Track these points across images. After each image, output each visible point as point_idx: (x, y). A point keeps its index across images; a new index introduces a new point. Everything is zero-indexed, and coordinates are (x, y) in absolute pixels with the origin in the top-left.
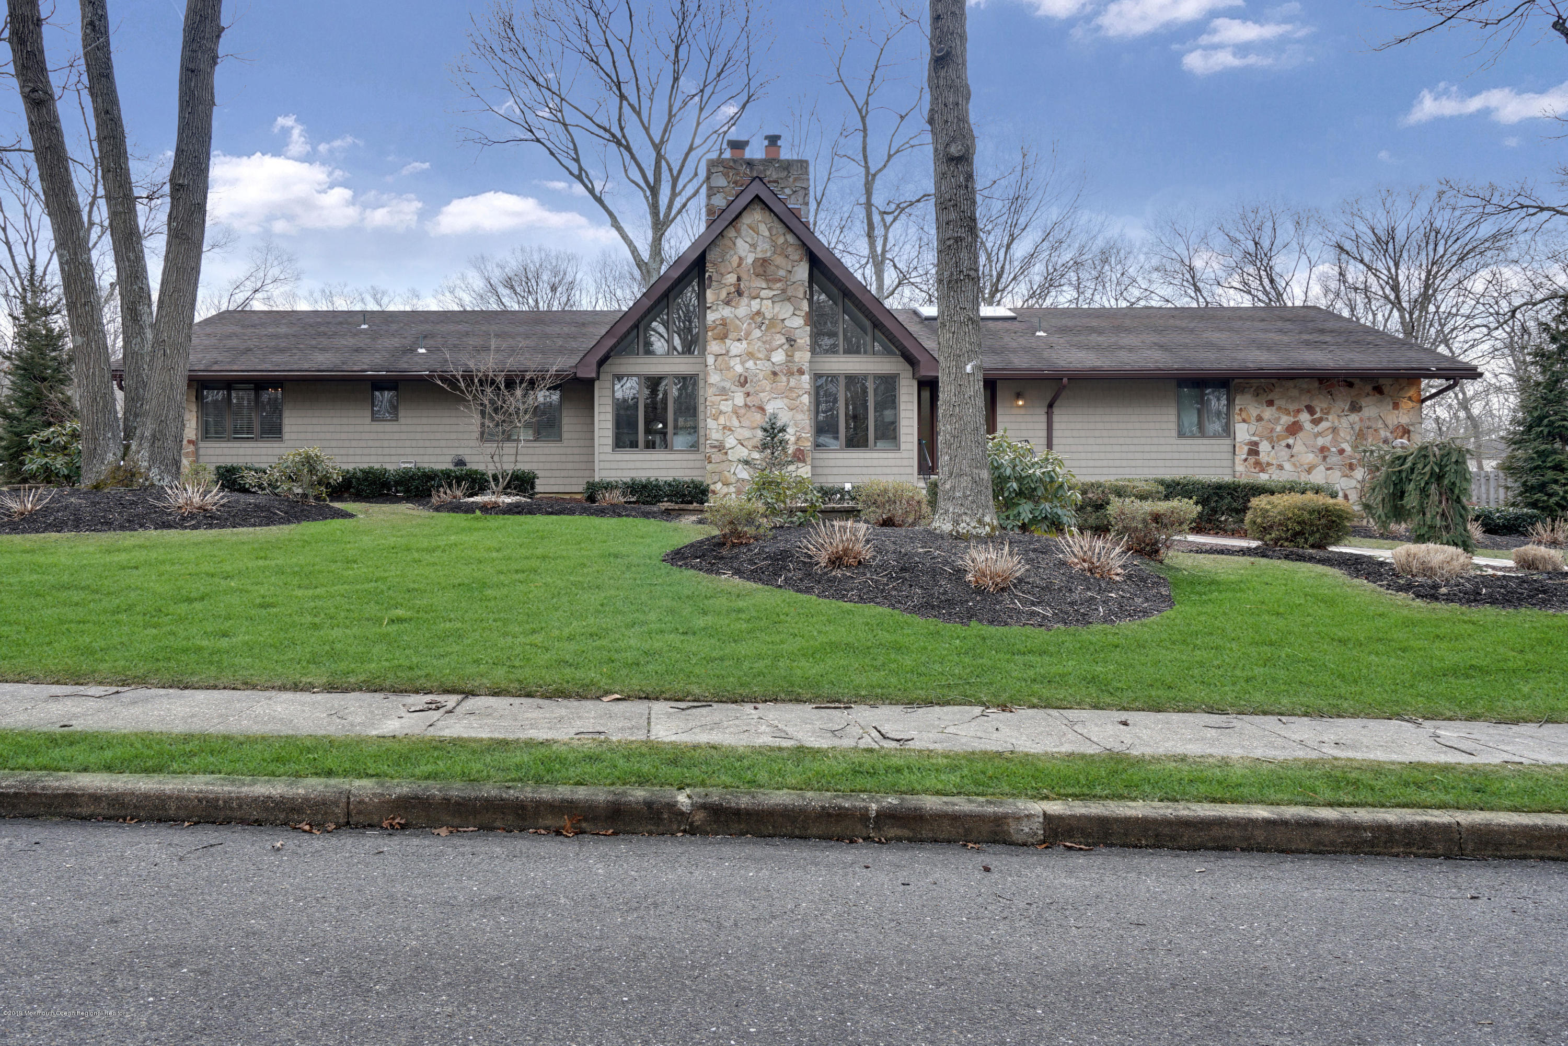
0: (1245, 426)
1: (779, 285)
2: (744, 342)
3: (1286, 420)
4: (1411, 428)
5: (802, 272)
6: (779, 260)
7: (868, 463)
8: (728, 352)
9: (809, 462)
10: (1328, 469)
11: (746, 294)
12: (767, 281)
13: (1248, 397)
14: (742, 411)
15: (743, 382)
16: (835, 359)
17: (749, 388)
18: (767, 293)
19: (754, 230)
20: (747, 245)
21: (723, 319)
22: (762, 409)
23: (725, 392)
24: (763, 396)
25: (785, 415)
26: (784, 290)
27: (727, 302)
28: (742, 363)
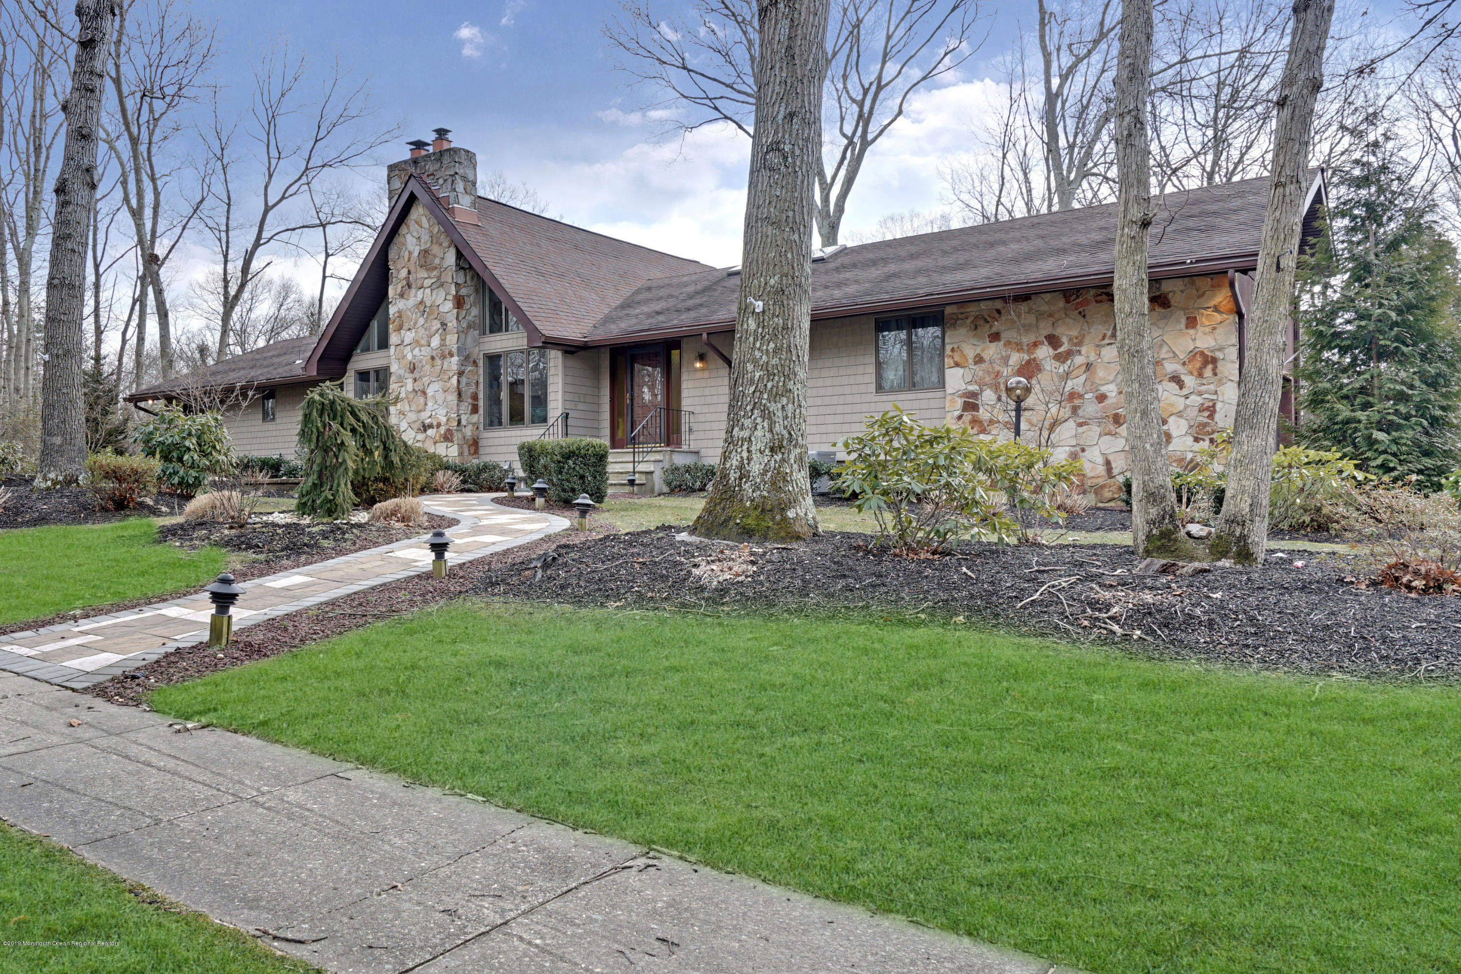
0: (960, 371)
1: (435, 273)
2: (413, 331)
3: (1016, 358)
4: (1220, 355)
5: (451, 258)
6: (436, 249)
8: (402, 341)
9: (456, 442)
10: (1080, 425)
11: (413, 286)
12: (427, 270)
13: (962, 332)
14: (411, 396)
15: (413, 368)
16: (498, 338)
17: (416, 374)
18: (427, 283)
19: (418, 223)
20: (415, 240)
21: (399, 312)
22: (424, 393)
23: (401, 380)
24: (426, 380)
25: (440, 396)
26: (439, 278)
27: (402, 295)
28: (412, 351)
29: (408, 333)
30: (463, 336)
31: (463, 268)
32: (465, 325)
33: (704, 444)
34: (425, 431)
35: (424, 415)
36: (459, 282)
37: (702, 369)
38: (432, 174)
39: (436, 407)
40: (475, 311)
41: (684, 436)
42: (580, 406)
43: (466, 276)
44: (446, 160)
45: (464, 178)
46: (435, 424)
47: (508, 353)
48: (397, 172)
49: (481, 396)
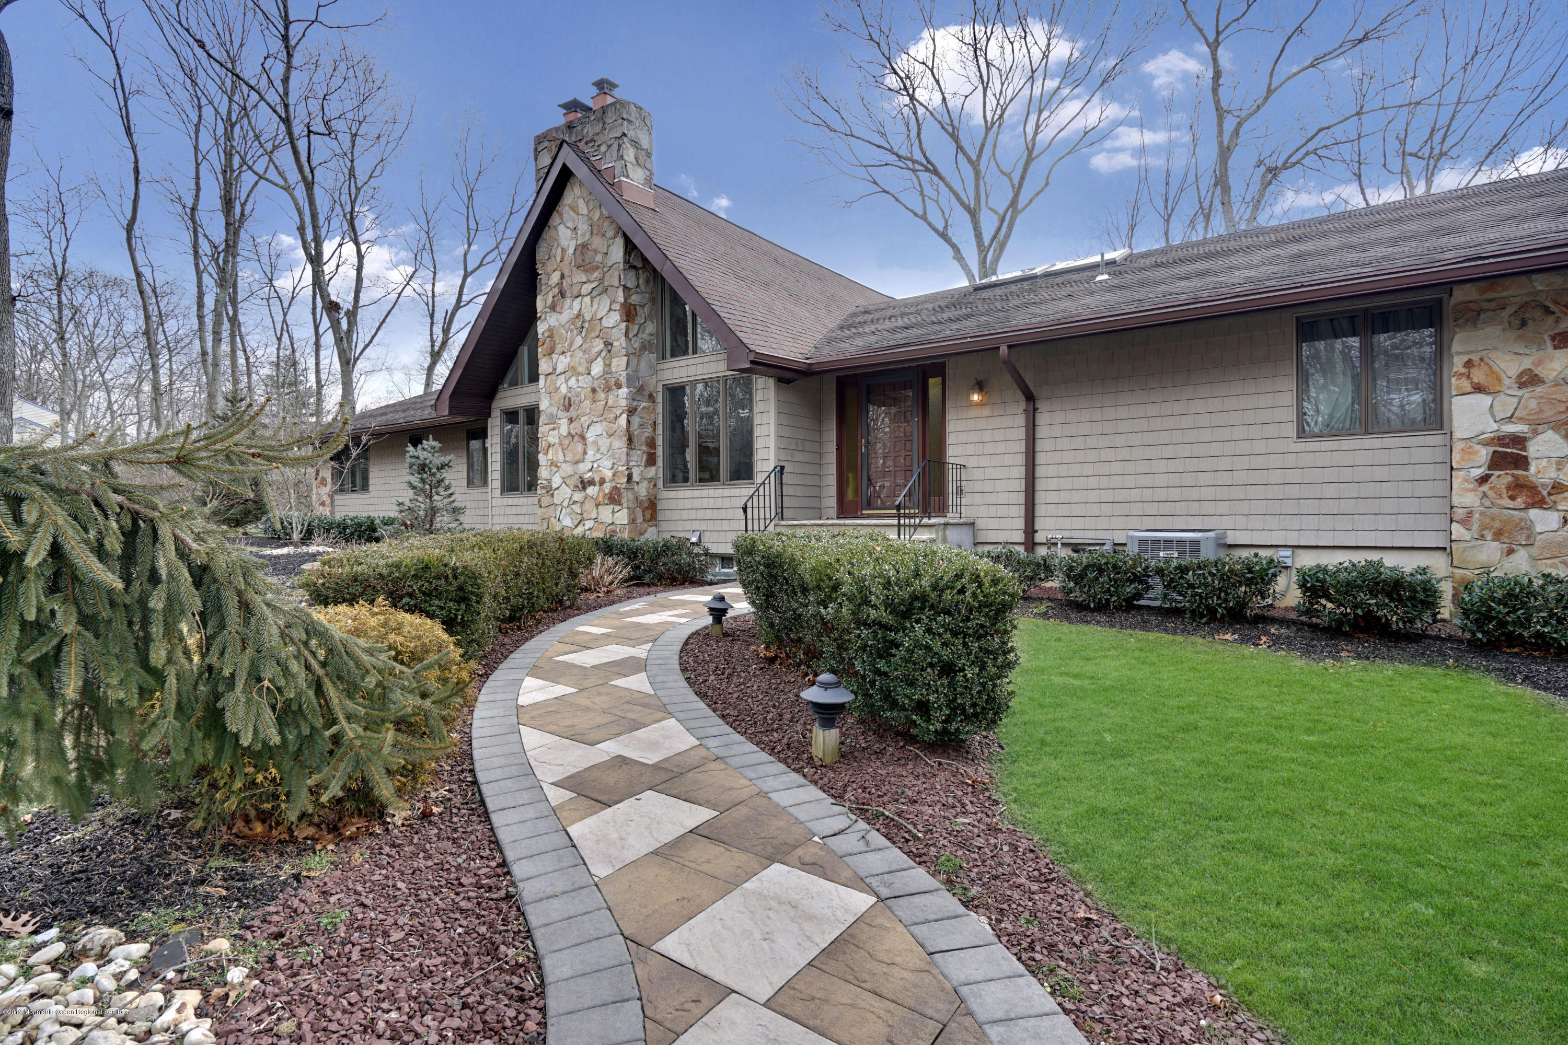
0: (1483, 400)
1: (596, 274)
2: (568, 354)
5: (617, 252)
6: (597, 242)
7: (719, 503)
8: (555, 369)
9: (625, 505)
11: (568, 294)
12: (586, 271)
13: (1490, 333)
14: (566, 442)
15: (568, 405)
16: (683, 363)
17: (573, 413)
18: (586, 288)
19: (574, 209)
20: (569, 232)
21: (551, 330)
22: (583, 437)
23: (553, 420)
24: (585, 420)
25: (604, 442)
26: (601, 280)
27: (553, 308)
28: (566, 382)
29: (562, 358)
30: (634, 360)
31: (633, 267)
32: (637, 345)
33: (983, 511)
34: (584, 488)
35: (583, 467)
36: (629, 285)
37: (980, 405)
38: (593, 140)
39: (598, 456)
40: (651, 328)
41: (952, 500)
42: (799, 457)
43: (638, 278)
44: (610, 118)
45: (635, 143)
46: (597, 479)
47: (694, 384)
48: (546, 144)
49: (660, 441)
